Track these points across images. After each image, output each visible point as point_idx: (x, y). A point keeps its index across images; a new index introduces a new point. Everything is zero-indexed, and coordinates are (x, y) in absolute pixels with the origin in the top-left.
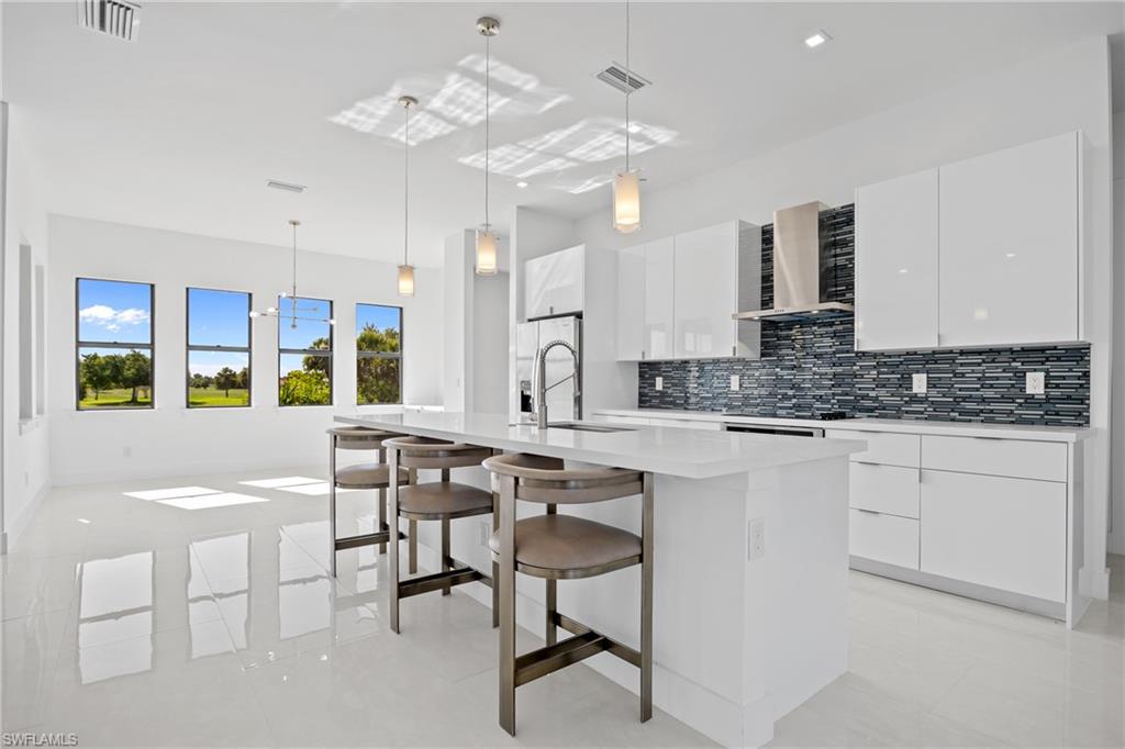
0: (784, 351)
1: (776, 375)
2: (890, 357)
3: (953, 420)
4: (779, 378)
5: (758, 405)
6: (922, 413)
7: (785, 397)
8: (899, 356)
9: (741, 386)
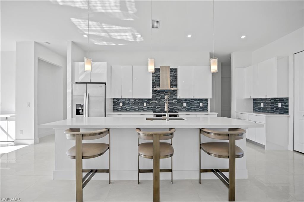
0: (158, 97)
1: (156, 102)
2: (179, 99)
3: (190, 111)
4: (156, 104)
5: (151, 110)
6: (185, 110)
7: (158, 108)
8: (181, 99)
9: (147, 105)
